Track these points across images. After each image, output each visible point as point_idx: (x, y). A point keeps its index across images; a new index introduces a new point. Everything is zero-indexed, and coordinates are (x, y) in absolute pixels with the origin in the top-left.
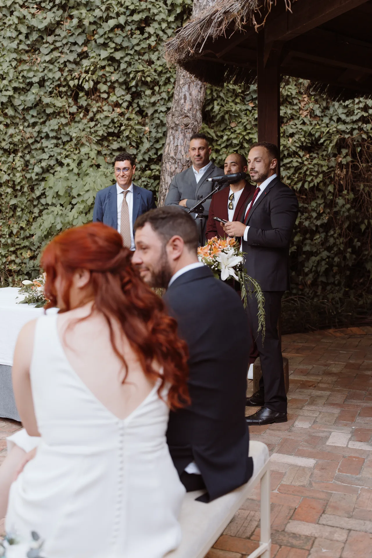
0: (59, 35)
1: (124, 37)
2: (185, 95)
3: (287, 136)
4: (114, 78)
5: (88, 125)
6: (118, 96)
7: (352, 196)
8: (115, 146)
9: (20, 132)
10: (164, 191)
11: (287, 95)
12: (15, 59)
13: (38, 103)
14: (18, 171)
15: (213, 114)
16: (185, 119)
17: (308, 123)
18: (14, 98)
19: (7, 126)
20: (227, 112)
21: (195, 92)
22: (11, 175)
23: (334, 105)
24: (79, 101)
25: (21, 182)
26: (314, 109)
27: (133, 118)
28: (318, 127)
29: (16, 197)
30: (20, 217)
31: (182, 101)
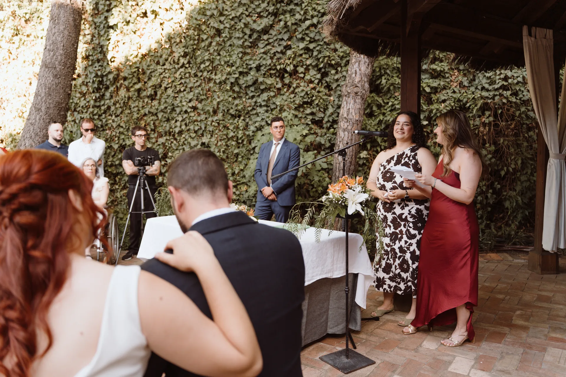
0: (271, 34)
1: (316, 33)
2: (356, 71)
3: (440, 102)
4: (308, 62)
5: (289, 97)
6: (312, 75)
7: (493, 148)
8: (308, 111)
9: (243, 102)
10: (339, 143)
11: (441, 71)
12: (242, 52)
13: (255, 82)
14: (240, 130)
15: (382, 86)
16: (355, 89)
17: (458, 91)
18: (240, 79)
19: (234, 98)
20: (392, 84)
21: (363, 68)
22: (236, 133)
23: (479, 77)
24: (284, 80)
25: (242, 137)
26: (463, 81)
27: (322, 91)
28: (465, 94)
29: (239, 147)
30: (241, 162)
31: (354, 75)
